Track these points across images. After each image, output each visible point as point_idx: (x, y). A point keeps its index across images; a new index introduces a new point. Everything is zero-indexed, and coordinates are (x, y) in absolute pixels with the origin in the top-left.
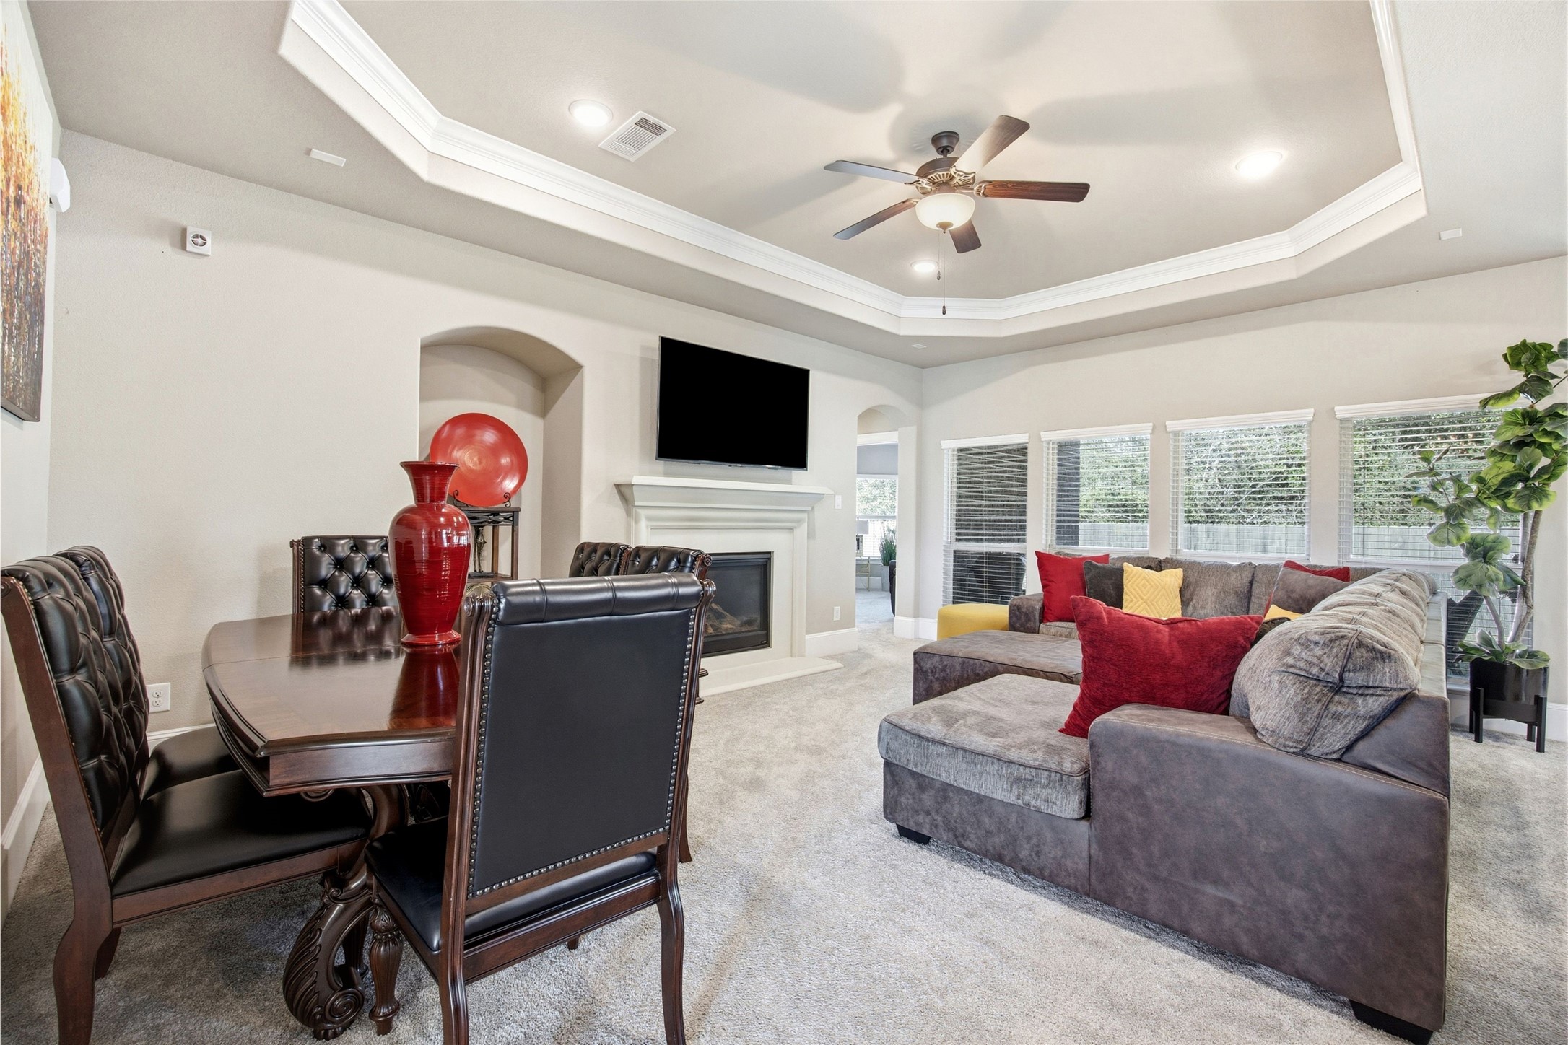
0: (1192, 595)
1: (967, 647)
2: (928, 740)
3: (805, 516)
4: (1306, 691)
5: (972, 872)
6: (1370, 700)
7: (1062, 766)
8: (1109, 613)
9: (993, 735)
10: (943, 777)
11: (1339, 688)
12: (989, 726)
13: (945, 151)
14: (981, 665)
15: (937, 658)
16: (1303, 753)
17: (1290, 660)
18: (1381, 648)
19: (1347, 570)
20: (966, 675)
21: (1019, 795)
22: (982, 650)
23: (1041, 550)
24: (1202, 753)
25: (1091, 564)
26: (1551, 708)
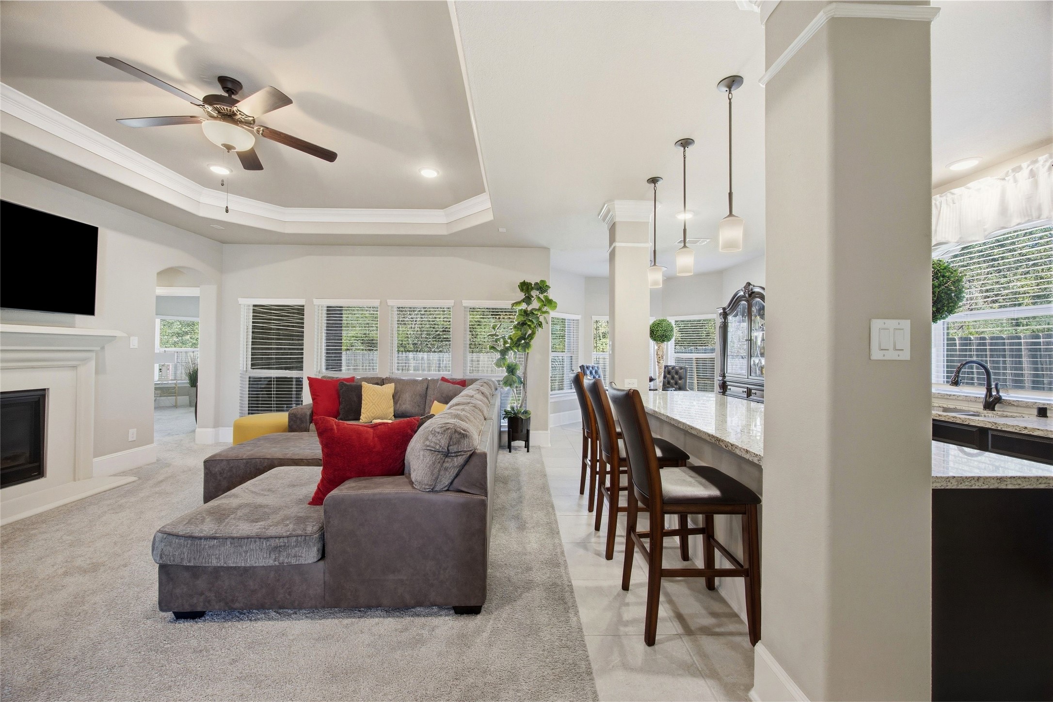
0: (399, 397)
1: (252, 450)
2: (200, 538)
3: (93, 355)
4: (434, 458)
5: (239, 625)
6: (459, 458)
7: (306, 530)
8: (338, 425)
9: (256, 521)
10: (214, 563)
11: (447, 454)
12: (256, 513)
13: (230, 92)
14: (261, 462)
15: (225, 463)
16: (433, 491)
17: (428, 443)
18: (463, 432)
19: (465, 381)
20: (249, 472)
21: (275, 559)
22: (264, 451)
23: (313, 376)
24: (387, 502)
25: (343, 384)
26: (532, 433)
